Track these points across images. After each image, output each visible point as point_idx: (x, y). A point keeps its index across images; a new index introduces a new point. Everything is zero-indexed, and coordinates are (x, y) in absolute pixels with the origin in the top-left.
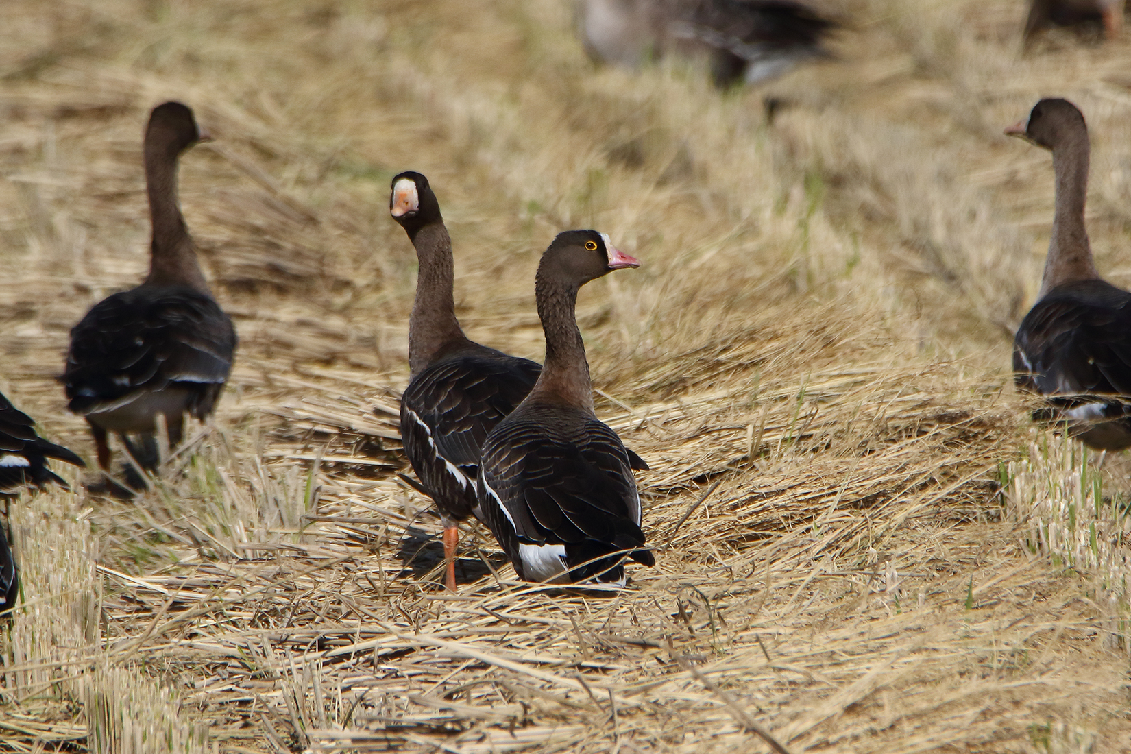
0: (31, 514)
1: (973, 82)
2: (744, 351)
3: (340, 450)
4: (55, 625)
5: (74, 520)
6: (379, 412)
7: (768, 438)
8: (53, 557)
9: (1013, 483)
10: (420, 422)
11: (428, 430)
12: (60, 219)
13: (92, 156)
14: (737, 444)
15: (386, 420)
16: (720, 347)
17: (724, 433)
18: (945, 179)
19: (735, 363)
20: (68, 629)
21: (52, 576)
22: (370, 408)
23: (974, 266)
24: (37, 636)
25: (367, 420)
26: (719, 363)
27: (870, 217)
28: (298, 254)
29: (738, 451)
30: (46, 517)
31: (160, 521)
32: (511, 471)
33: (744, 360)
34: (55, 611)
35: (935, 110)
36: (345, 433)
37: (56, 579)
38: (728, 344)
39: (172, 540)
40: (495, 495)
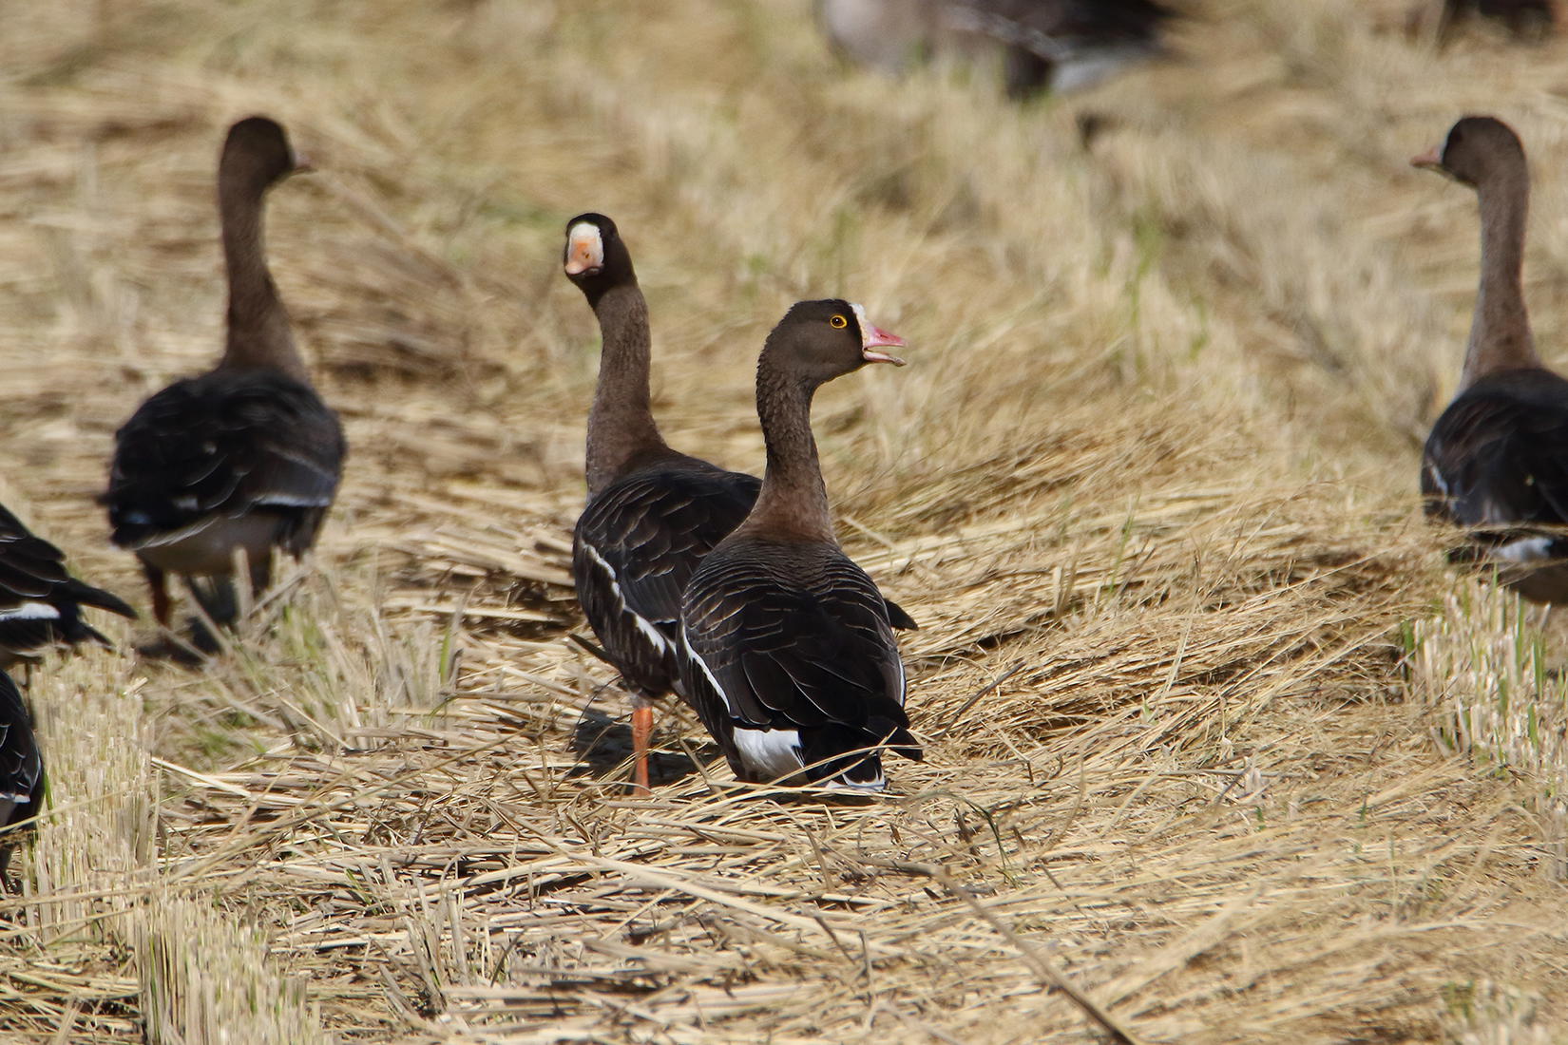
0: (61, 686)
1: (1366, 92)
2: (1050, 464)
3: (488, 600)
4: (95, 841)
5: (119, 694)
6: (542, 548)
7: (1081, 586)
8: (91, 746)
9: (1421, 649)
10: (600, 561)
11: (612, 572)
12: (102, 278)
13: (148, 190)
14: (1037, 594)
15: (552, 558)
16: (1016, 460)
17: (1020, 579)
18: (1329, 228)
19: (1036, 481)
20: (112, 846)
21: (90, 773)
22: (530, 542)
23: (1368, 347)
24: (70, 854)
25: (526, 558)
26: (1015, 482)
27: (1222, 278)
28: (431, 328)
29: (1041, 602)
30: (81, 690)
31: (239, 696)
32: (723, 627)
33: (1049, 477)
34: (93, 822)
35: (1315, 132)
36: (496, 575)
37: (96, 776)
38: (1025, 456)
39: (256, 724)
40: (700, 661)
